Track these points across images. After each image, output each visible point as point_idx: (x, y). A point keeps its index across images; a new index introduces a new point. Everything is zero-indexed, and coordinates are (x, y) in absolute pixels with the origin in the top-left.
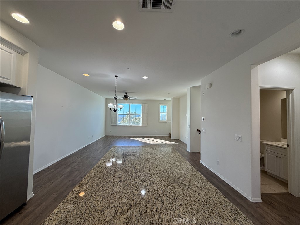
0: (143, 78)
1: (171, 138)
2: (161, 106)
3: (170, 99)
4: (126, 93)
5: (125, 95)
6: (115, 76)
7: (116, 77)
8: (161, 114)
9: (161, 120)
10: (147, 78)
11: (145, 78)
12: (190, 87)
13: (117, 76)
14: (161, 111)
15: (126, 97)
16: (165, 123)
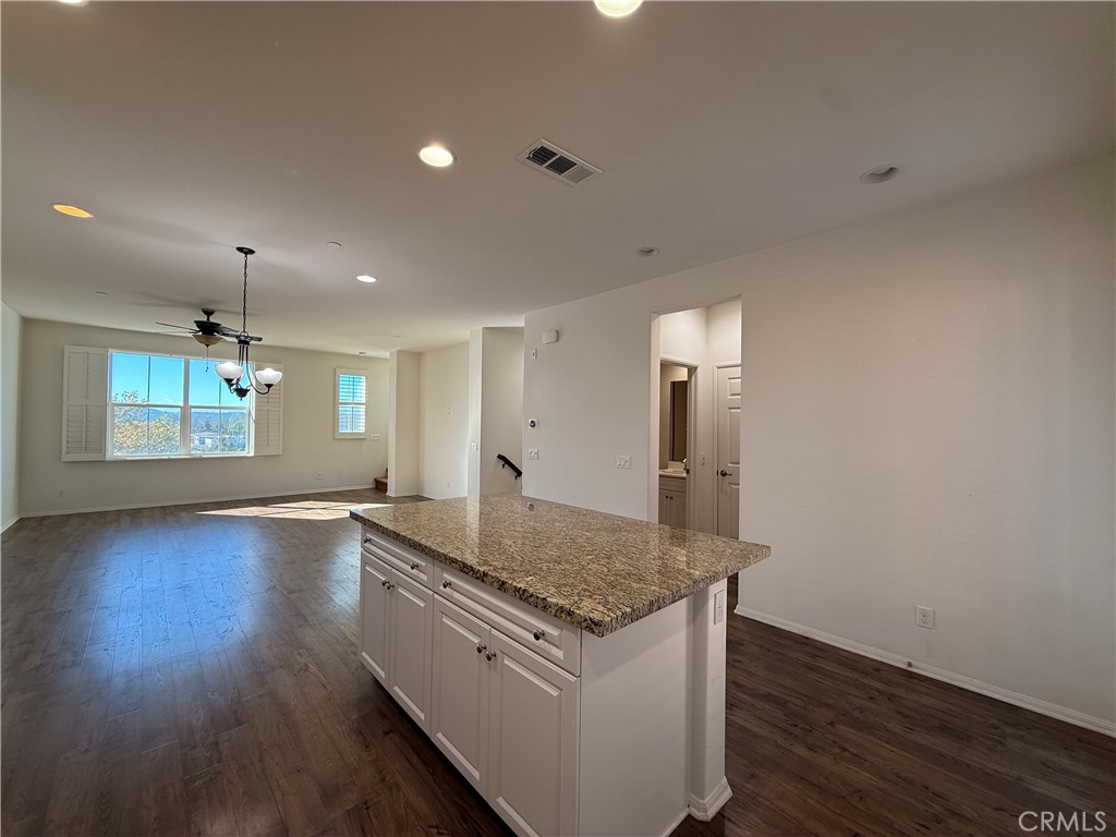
0: (360, 278)
1: (391, 493)
2: (344, 380)
3: (387, 354)
4: (209, 313)
5: (204, 319)
6: (240, 249)
7: (246, 254)
8: (341, 408)
9: (345, 429)
10: (372, 280)
11: (366, 279)
12: (479, 329)
13: (252, 252)
14: (343, 396)
15: (208, 330)
16: (357, 439)
